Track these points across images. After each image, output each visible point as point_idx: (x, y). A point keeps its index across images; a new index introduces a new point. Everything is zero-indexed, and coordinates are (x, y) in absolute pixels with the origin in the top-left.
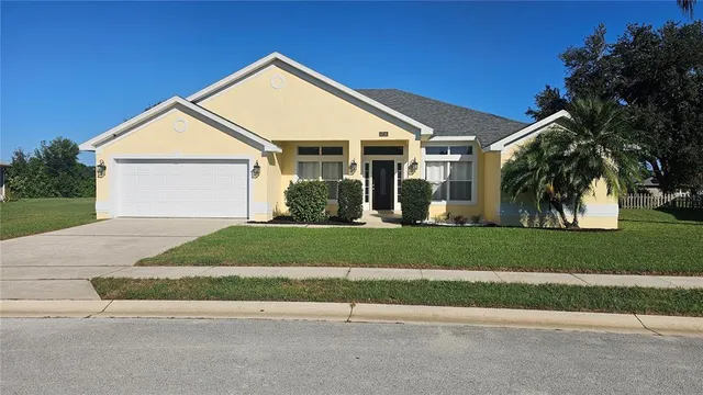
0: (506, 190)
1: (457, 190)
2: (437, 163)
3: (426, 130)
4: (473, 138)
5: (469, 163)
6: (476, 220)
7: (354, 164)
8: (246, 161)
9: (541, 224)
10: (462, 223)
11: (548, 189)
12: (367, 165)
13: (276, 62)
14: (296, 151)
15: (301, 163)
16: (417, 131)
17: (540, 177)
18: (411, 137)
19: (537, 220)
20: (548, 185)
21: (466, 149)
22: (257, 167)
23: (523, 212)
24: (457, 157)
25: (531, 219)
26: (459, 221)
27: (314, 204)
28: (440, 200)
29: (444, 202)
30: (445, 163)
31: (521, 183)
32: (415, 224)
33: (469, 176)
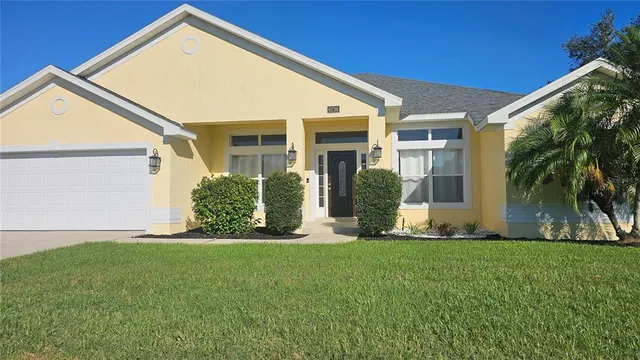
0: (517, 182)
1: (444, 188)
2: (414, 152)
3: (393, 100)
4: (461, 115)
5: (459, 151)
6: (471, 229)
7: (293, 152)
8: (143, 152)
9: (573, 233)
10: (450, 234)
11: (590, 175)
12: (321, 158)
13: (189, 18)
14: (228, 141)
15: (235, 157)
16: (378, 102)
17: (576, 155)
18: (371, 111)
19: (566, 229)
20: (591, 167)
21: (454, 133)
22: (155, 158)
23: (542, 217)
24: (441, 144)
25: (557, 227)
26: (446, 231)
27: (229, 208)
28: (420, 202)
29: (425, 206)
30: (425, 151)
31: (542, 167)
32: (378, 236)
33: (459, 168)
